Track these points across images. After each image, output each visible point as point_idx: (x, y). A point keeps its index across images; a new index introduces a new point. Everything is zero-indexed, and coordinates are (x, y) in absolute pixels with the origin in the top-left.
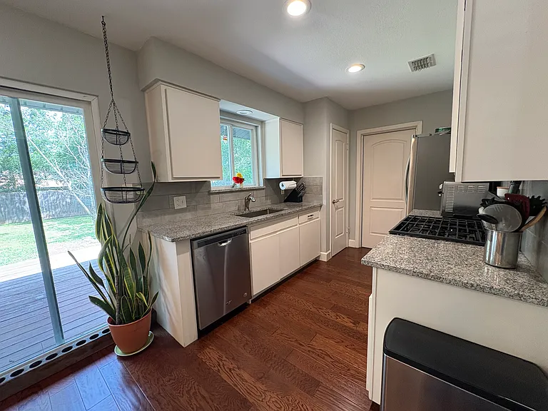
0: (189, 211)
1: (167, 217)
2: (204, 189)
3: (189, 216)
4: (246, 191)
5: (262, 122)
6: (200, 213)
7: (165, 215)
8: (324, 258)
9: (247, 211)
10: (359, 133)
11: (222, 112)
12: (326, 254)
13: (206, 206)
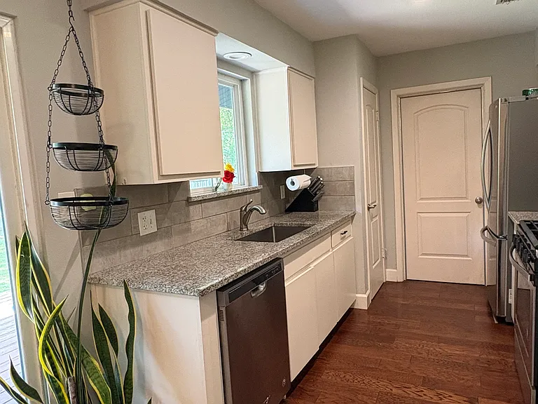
0: (161, 239)
1: (130, 252)
2: (180, 197)
3: (159, 247)
4: (239, 195)
5: (253, 74)
6: (176, 241)
7: (125, 248)
8: (363, 304)
9: (246, 233)
10: (394, 93)
11: (221, 61)
12: (366, 296)
13: (185, 226)
